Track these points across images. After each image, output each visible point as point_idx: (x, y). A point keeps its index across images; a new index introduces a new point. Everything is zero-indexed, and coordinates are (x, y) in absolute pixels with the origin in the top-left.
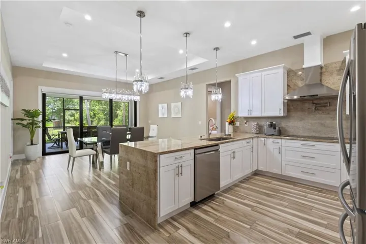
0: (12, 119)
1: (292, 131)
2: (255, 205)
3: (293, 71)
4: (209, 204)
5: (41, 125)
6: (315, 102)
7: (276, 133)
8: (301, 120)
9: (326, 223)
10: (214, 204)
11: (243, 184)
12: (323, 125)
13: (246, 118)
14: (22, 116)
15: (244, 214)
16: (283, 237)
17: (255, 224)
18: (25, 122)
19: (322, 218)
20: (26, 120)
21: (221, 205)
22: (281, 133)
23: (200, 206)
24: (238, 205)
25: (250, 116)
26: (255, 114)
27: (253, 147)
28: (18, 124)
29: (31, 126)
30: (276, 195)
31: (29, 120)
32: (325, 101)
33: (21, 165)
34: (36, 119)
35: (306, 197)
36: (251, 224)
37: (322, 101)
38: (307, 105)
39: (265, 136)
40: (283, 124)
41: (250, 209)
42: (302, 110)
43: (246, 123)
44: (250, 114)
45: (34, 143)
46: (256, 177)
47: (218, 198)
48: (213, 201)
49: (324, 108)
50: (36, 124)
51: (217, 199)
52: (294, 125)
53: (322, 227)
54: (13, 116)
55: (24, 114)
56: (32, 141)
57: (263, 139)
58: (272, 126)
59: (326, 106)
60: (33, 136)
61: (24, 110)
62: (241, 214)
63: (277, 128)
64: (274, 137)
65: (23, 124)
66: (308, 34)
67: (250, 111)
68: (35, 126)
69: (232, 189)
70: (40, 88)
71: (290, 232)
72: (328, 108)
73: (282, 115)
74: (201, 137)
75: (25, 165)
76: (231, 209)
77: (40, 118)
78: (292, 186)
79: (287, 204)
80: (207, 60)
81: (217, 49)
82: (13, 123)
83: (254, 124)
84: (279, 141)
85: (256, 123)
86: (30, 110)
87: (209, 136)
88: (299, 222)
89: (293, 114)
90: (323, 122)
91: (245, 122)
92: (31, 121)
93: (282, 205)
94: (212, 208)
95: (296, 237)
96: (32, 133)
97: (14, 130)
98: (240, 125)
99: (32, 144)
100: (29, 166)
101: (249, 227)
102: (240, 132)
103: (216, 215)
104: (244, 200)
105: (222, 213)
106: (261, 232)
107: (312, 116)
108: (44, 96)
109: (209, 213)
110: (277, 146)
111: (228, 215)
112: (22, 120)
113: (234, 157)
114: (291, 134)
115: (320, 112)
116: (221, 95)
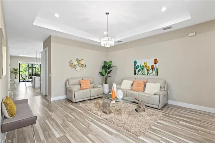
5: (18, 73)
28: (12, 72)
61: (13, 69)
77: (18, 71)
92: (15, 72)
96: (16, 75)
99: (16, 78)
108: (19, 64)
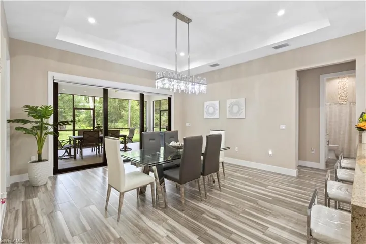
0: (8, 121)
5: (51, 129)
14: (25, 116)
18: (28, 126)
20: (30, 122)
28: (18, 128)
29: (39, 132)
31: (36, 122)
33: (23, 199)
34: (45, 121)
45: (43, 158)
50: (46, 128)
54: (11, 116)
55: (27, 113)
56: (40, 155)
60: (41, 148)
61: (28, 106)
65: (26, 129)
68: (44, 132)
70: (51, 74)
75: (30, 198)
77: (51, 120)
82: (11, 127)
86: (37, 107)
92: (38, 124)
96: (40, 142)
97: (12, 137)
99: (40, 160)
100: (36, 201)
108: (56, 86)
112: (25, 122)
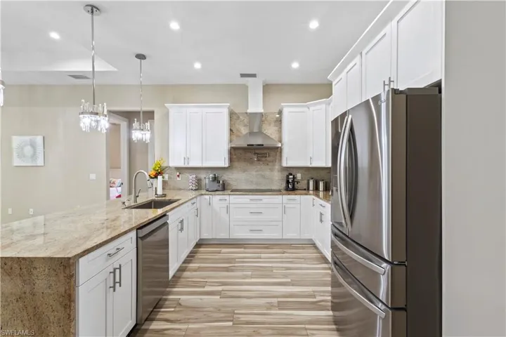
1: (235, 185)
2: (220, 288)
3: (236, 114)
4: (158, 317)
6: (257, 151)
7: (220, 188)
8: (244, 172)
9: (289, 280)
10: (165, 313)
11: (191, 265)
12: (263, 177)
13: (178, 169)
15: (216, 308)
16: (266, 316)
17: (235, 316)
19: (285, 276)
21: (177, 309)
22: (224, 187)
23: (144, 327)
24: (201, 299)
25: (186, 166)
26: (193, 164)
27: (197, 209)
30: (234, 266)
32: (265, 151)
35: (260, 258)
36: (232, 319)
37: (262, 152)
38: (249, 155)
39: (207, 193)
40: (226, 177)
41: (219, 297)
42: (245, 160)
43: (178, 176)
44: (186, 163)
46: (200, 249)
47: (166, 300)
48: (161, 308)
49: (264, 159)
51: (167, 303)
52: (237, 178)
53: (289, 285)
57: (207, 197)
58: (215, 179)
59: (266, 157)
62: (211, 309)
63: (221, 182)
64: (217, 193)
66: (254, 76)
67: (187, 159)
69: (179, 278)
71: (270, 306)
72: (268, 159)
73: (227, 165)
74: (124, 203)
76: (195, 309)
78: (242, 250)
79: (250, 273)
80: (116, 70)
81: (141, 57)
83: (192, 177)
84: (227, 197)
85: (194, 176)
87: (136, 201)
88: (275, 290)
89: (236, 164)
90: (263, 174)
91: (178, 174)
93: (246, 277)
94: (167, 320)
95: (280, 309)
98: (169, 178)
101: (231, 323)
102: (170, 189)
103: (180, 329)
104: (204, 287)
105: (187, 321)
106: (248, 323)
107: (254, 167)
109: (166, 332)
110: (224, 204)
111: (196, 321)
113: (182, 229)
114: (234, 188)
115: (261, 163)
116: (149, 132)
